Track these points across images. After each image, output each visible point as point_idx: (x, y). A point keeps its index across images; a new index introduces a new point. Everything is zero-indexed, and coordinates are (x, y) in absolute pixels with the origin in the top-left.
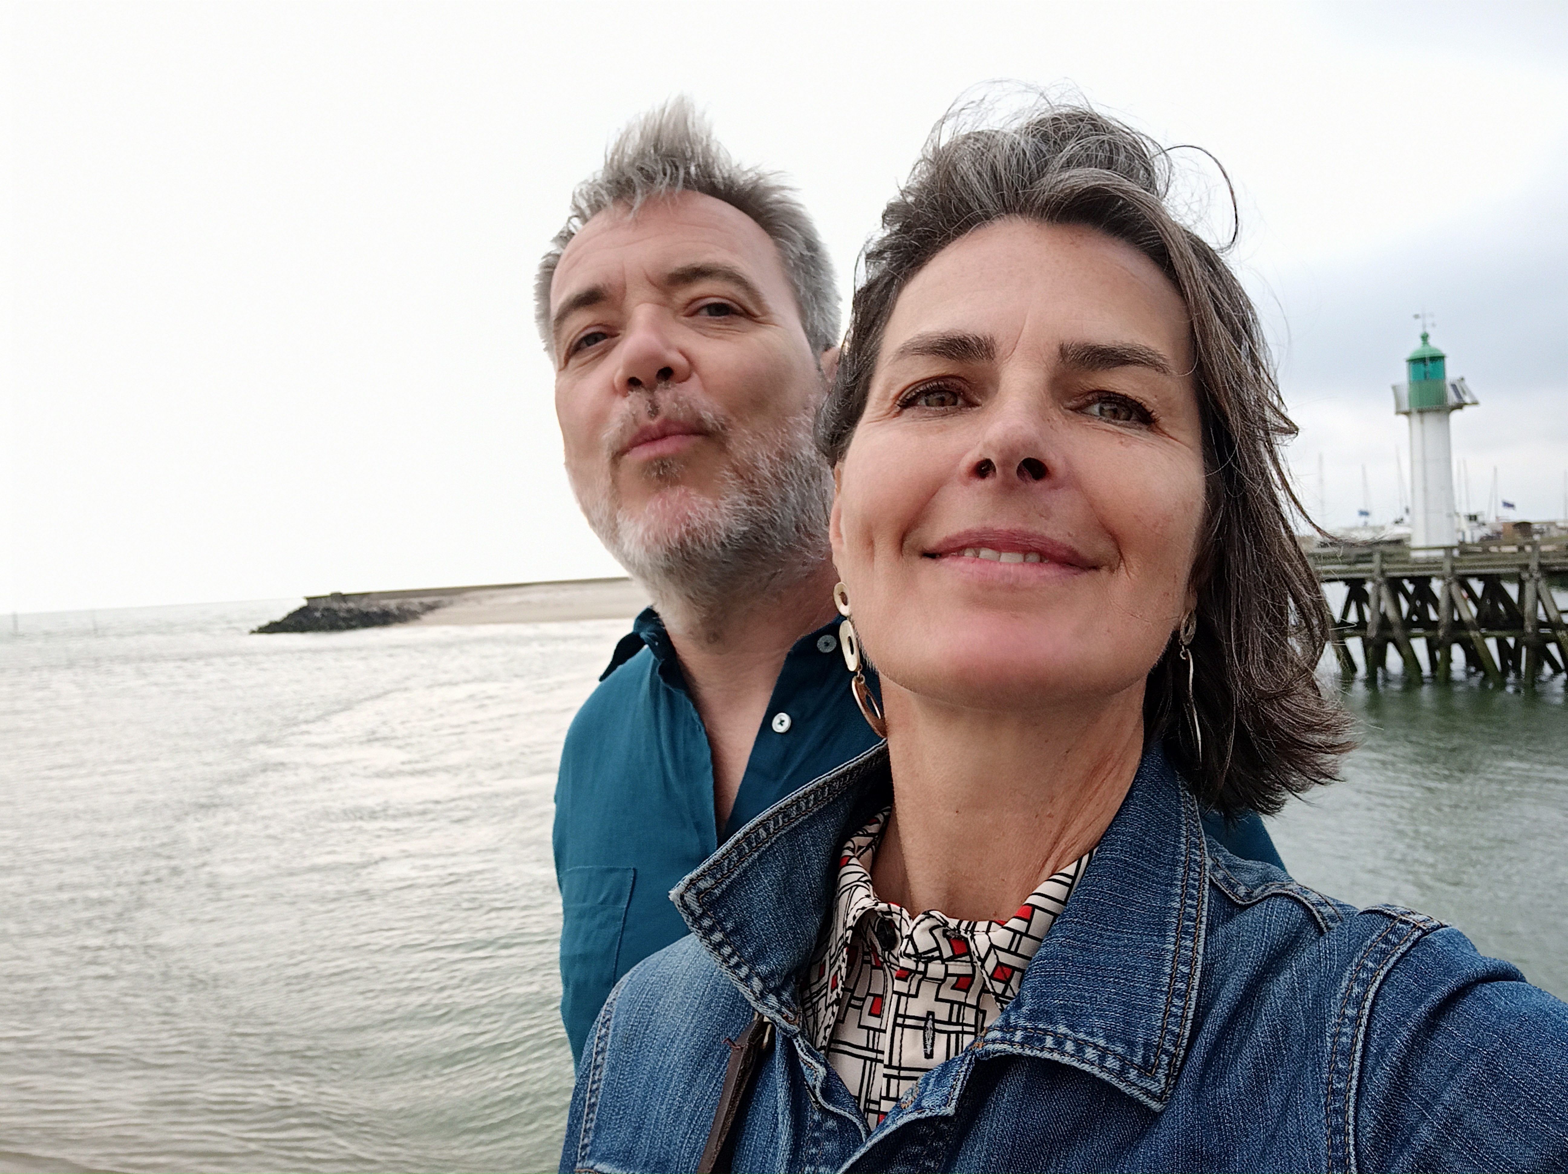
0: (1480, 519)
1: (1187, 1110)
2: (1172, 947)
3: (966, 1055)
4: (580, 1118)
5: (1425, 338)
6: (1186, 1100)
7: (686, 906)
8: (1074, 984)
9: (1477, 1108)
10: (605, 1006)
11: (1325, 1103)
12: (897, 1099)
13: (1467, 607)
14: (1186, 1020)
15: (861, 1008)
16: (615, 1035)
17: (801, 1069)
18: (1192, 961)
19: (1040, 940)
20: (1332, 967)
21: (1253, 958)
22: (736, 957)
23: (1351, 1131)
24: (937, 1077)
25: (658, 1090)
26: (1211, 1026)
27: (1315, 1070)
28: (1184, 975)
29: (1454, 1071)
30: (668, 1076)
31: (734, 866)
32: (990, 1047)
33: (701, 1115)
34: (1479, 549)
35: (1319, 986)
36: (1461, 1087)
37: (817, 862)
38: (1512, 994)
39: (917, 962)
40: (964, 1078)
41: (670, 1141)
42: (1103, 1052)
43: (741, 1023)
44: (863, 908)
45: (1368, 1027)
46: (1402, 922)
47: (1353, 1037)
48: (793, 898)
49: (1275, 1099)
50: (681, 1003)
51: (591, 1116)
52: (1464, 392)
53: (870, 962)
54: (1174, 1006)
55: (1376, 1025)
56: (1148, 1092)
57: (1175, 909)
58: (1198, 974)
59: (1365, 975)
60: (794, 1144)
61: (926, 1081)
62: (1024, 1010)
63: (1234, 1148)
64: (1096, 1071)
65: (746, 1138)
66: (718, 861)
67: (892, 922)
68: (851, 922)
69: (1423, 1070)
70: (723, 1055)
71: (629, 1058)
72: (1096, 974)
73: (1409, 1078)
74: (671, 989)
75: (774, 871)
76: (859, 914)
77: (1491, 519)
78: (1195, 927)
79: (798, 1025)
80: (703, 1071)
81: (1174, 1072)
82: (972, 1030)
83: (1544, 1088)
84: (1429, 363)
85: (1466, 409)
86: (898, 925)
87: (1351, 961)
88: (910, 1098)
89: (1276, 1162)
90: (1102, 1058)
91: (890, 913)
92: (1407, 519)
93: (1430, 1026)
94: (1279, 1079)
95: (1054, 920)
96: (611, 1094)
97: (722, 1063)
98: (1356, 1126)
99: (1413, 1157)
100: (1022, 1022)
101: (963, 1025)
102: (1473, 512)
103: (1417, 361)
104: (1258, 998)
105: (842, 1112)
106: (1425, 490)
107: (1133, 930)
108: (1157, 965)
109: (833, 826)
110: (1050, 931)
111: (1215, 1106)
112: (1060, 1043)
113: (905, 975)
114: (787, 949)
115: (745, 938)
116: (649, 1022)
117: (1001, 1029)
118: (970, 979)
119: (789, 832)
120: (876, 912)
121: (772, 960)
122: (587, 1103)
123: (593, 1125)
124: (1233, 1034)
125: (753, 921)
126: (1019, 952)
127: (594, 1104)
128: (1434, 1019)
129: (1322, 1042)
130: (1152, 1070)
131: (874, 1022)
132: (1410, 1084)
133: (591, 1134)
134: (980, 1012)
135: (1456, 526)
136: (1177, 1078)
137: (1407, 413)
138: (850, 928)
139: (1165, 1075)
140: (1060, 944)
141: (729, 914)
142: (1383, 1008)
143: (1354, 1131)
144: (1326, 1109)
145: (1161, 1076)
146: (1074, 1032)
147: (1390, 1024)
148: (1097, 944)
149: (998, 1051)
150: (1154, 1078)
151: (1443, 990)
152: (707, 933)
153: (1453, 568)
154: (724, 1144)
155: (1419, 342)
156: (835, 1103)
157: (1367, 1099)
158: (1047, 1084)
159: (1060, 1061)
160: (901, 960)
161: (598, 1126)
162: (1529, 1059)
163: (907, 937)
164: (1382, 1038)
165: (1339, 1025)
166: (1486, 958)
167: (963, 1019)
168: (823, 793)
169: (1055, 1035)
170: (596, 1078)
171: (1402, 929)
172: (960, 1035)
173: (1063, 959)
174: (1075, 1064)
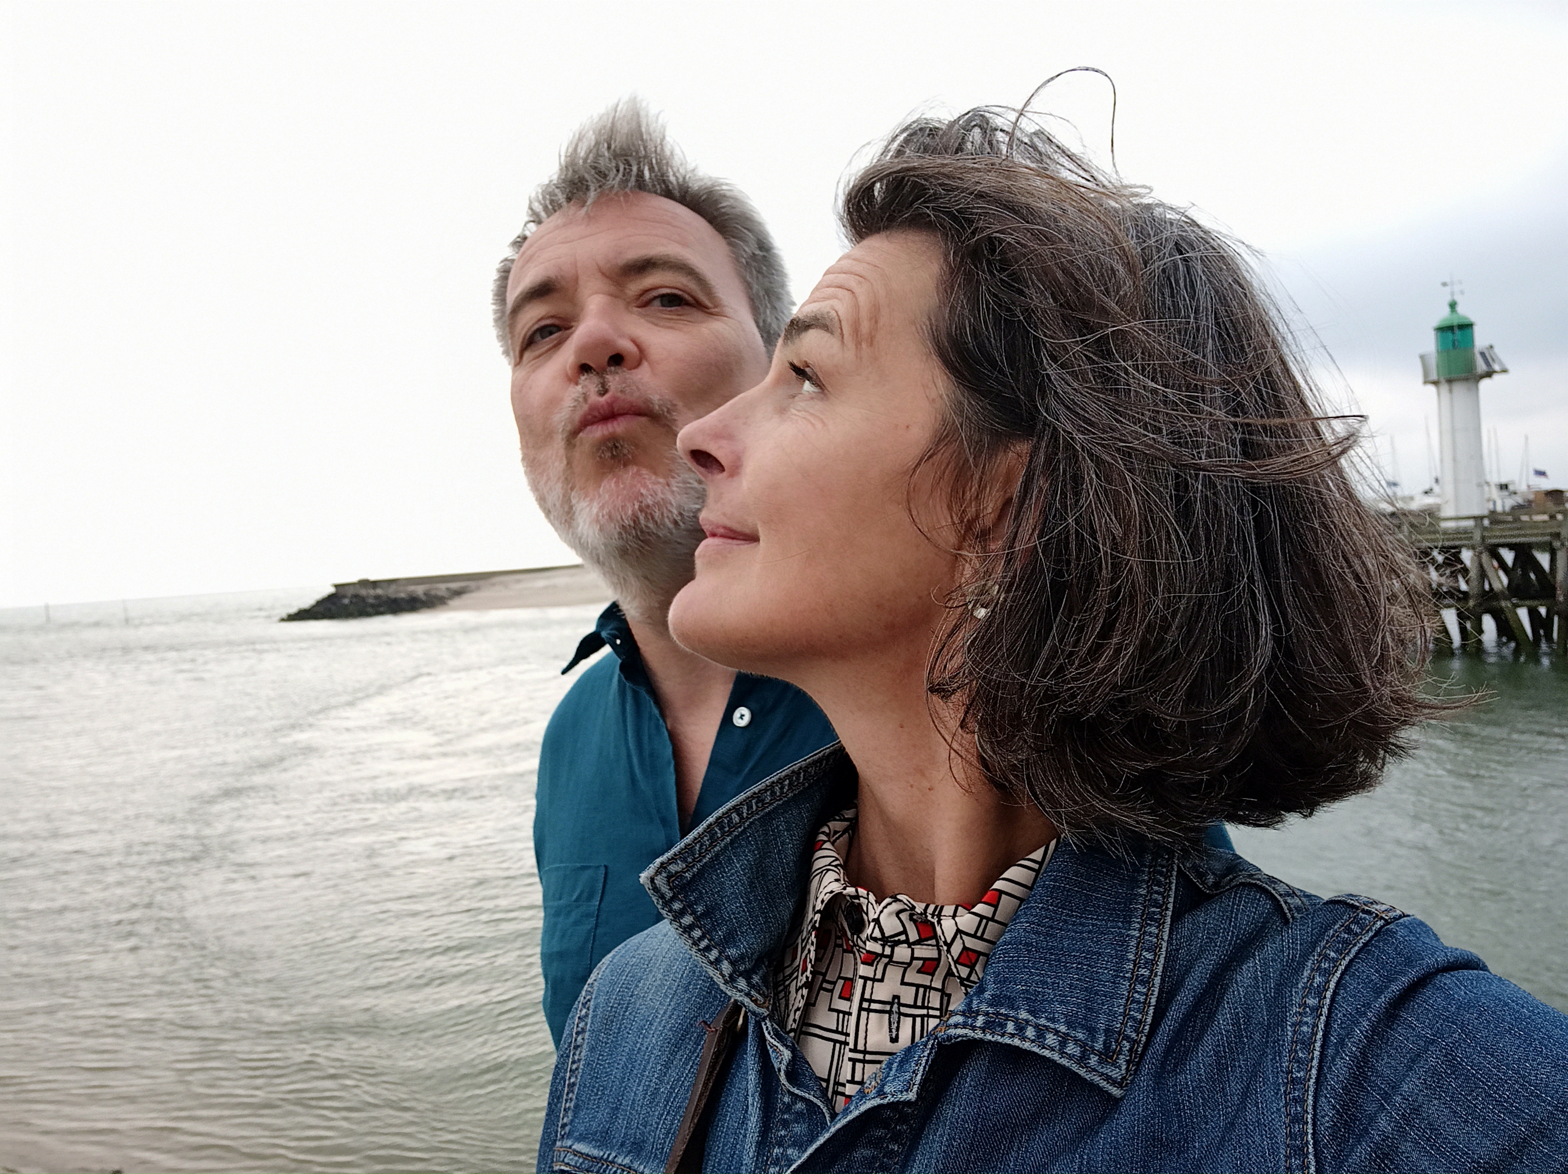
0: (1511, 488)
1: (1148, 1097)
2: (1136, 933)
3: (929, 1039)
4: (559, 1097)
5: (1453, 306)
6: (1148, 1086)
7: (656, 889)
8: (1037, 969)
9: (1435, 1098)
10: (586, 986)
11: (1285, 1092)
12: (861, 1083)
13: (1499, 577)
14: (1149, 1006)
15: (832, 991)
16: (594, 1016)
17: (768, 1051)
18: (1156, 947)
19: (1005, 925)
20: (1294, 956)
21: (1220, 947)
22: (706, 940)
23: (1309, 1120)
24: (901, 1062)
25: (635, 1072)
26: (1175, 1013)
27: (1275, 1059)
28: (1147, 961)
29: (1413, 1061)
30: (646, 1057)
31: (706, 850)
32: (952, 1032)
33: (677, 1096)
34: (1510, 518)
35: (1281, 975)
36: (1420, 1078)
37: (790, 847)
38: (1472, 984)
39: (883, 946)
40: (926, 1063)
41: (647, 1122)
42: (1063, 1038)
43: (718, 1005)
44: (832, 892)
45: (1329, 1017)
46: (1364, 911)
47: (1314, 1027)
48: (765, 882)
49: (1235, 1087)
50: (660, 985)
51: (570, 1095)
52: (1493, 360)
53: (841, 946)
54: (1137, 992)
55: (1336, 1015)
56: (1108, 1078)
57: (1141, 895)
58: (1162, 960)
59: (1327, 965)
60: (763, 1126)
61: (889, 1066)
62: (987, 995)
63: (1194, 1135)
64: (1056, 1057)
65: (719, 1120)
66: (689, 845)
67: (860, 905)
68: (819, 906)
69: (1382, 1060)
70: (700, 1037)
71: (608, 1039)
72: (1059, 960)
73: (1369, 1068)
74: (651, 971)
75: (746, 856)
76: (827, 898)
77: (1522, 487)
78: (1160, 913)
79: (768, 1008)
80: (680, 1053)
81: (1135, 1058)
82: (937, 1013)
83: (1501, 1079)
84: (1457, 332)
85: (1496, 377)
86: (865, 909)
87: (1313, 951)
88: (873, 1083)
89: (1235, 1149)
90: (1063, 1044)
91: (858, 897)
92: (1437, 489)
93: (1390, 1016)
94: (1240, 1066)
95: (1020, 906)
96: (589, 1074)
97: (698, 1045)
98: (1315, 1115)
99: (1370, 1147)
100: (984, 1007)
101: (928, 1008)
102: (1504, 481)
103: (1444, 330)
104: (1221, 986)
105: (807, 1096)
106: (1455, 460)
107: (1098, 916)
108: (1121, 951)
109: (808, 812)
110: (1015, 916)
111: (1175, 1093)
112: (1020, 1029)
113: (871, 959)
114: (758, 932)
115: (716, 921)
116: (628, 1004)
117: (963, 1013)
118: (936, 962)
119: (762, 817)
120: (845, 896)
121: (742, 943)
122: (567, 1082)
123: (572, 1105)
124: (1195, 1022)
125: (724, 905)
126: (985, 937)
127: (574, 1084)
128: (1395, 1009)
129: (1282, 1030)
130: (1113, 1056)
131: (843, 1005)
132: (1370, 1074)
133: (570, 1114)
134: (945, 996)
135: (1487, 496)
136: (1138, 1064)
137: (1435, 383)
138: (819, 911)
139: (1127, 1061)
140: (1025, 930)
141: (700, 897)
142: (1344, 998)
143: (1313, 1120)
144: (1285, 1098)
145: (1122, 1061)
146: (1035, 1017)
147: (1350, 1014)
148: (1061, 930)
149: (959, 1036)
150: (1115, 1064)
151: (1405, 980)
152: (677, 916)
153: (1483, 538)
154: (697, 1125)
155: (1447, 310)
156: (799, 1086)
157: (1327, 1089)
158: (1010, 1069)
159: (1021, 1046)
160: (868, 943)
161: (577, 1106)
162: (1486, 1050)
163: (874, 920)
164: (1343, 1028)
165: (1300, 1014)
166: (1447, 948)
167: (929, 1002)
168: (798, 778)
169: (1016, 1020)
170: (576, 1058)
171: (1365, 919)
172: (926, 1019)
173: (1026, 944)
174: (1036, 1049)
